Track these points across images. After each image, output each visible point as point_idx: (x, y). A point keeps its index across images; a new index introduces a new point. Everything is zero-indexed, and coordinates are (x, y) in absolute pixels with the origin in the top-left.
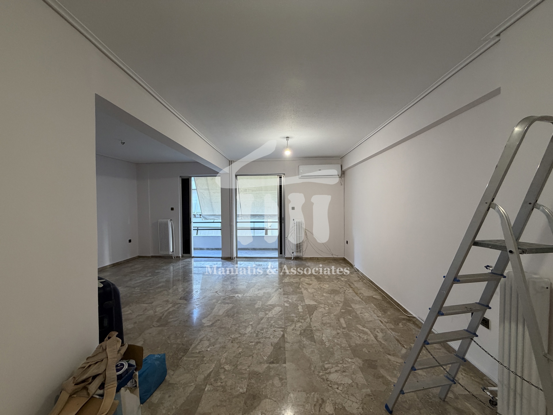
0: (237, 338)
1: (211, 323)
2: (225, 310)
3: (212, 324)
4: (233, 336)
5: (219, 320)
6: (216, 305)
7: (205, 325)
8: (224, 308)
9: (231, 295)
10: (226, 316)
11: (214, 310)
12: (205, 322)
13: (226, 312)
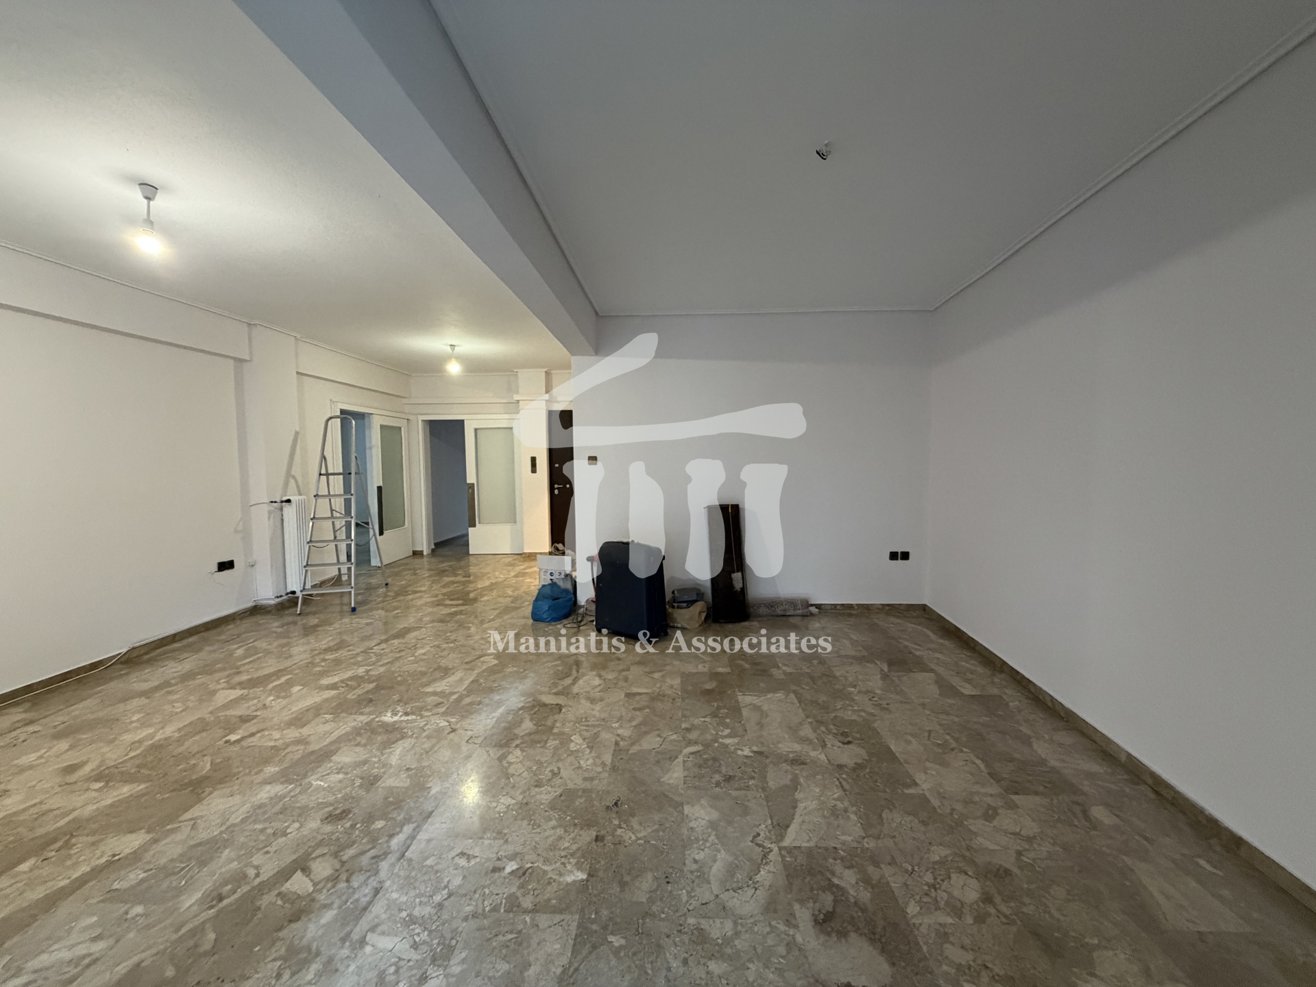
0: (447, 643)
1: (482, 659)
2: (447, 680)
3: (481, 657)
4: (452, 645)
5: (466, 663)
6: (464, 691)
7: (492, 657)
8: (448, 682)
9: (414, 717)
10: (450, 669)
11: (471, 679)
12: (492, 660)
13: (447, 676)
